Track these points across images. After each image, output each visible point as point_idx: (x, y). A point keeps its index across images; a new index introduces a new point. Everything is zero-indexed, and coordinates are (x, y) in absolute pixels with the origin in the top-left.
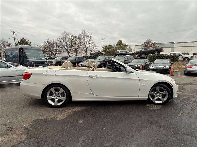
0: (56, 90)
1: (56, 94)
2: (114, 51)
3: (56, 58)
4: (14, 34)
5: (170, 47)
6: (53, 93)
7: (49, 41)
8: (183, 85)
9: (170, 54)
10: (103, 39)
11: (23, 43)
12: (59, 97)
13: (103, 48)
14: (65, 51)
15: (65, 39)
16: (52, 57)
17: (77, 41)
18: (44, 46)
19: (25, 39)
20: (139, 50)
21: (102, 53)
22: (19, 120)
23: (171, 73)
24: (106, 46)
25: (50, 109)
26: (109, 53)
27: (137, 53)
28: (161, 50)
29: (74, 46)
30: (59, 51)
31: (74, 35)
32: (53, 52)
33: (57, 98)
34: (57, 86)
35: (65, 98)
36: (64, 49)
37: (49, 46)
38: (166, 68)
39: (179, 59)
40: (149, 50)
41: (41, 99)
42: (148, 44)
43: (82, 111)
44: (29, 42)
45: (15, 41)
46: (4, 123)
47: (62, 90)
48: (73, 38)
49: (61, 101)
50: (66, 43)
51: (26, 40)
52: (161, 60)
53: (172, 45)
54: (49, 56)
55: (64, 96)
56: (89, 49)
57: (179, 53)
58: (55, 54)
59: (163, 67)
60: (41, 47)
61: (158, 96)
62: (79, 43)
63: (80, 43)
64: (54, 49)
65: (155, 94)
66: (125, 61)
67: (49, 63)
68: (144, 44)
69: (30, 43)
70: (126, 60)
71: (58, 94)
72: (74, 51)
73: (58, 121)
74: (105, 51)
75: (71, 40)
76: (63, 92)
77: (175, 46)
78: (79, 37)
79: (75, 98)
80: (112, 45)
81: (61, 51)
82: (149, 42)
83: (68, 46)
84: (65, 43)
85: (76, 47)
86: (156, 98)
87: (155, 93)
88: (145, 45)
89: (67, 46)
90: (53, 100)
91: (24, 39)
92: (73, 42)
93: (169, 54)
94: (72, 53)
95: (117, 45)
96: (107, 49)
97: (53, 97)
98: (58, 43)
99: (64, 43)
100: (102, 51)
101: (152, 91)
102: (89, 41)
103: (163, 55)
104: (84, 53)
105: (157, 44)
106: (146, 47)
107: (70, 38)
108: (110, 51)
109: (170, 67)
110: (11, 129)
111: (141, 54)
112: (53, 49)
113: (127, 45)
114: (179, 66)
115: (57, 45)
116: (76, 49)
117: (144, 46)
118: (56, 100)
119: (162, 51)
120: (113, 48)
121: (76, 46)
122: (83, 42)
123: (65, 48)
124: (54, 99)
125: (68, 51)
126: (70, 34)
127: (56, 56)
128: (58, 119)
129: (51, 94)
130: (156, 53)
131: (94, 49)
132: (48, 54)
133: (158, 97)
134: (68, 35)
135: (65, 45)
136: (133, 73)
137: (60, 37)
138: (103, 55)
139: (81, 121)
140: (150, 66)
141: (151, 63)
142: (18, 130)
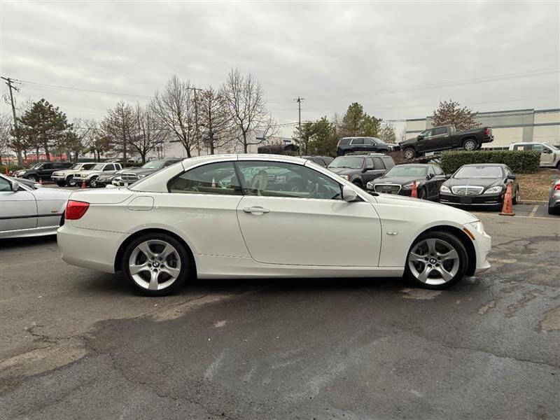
0: (154, 248)
1: (153, 258)
2: (336, 140)
3: (147, 164)
4: (11, 87)
5: (520, 126)
6: (145, 256)
7: (124, 108)
8: (528, 242)
9: (516, 147)
10: (299, 100)
11: (41, 115)
12: (163, 266)
13: (298, 129)
14: (175, 139)
15: (178, 101)
16: (132, 159)
17: (216, 106)
18: (109, 127)
19: (47, 103)
20: (415, 136)
21: (298, 147)
22: (62, 320)
23: (507, 209)
24: (309, 125)
25: (138, 300)
26: (318, 145)
27: (407, 146)
28: (484, 136)
29: (203, 125)
30: (155, 141)
31: (205, 88)
32: (138, 144)
33: (156, 270)
34: (156, 236)
35: (178, 269)
36: (173, 134)
37: (125, 126)
38: (490, 192)
39: (542, 163)
40: (446, 135)
41: (113, 272)
42: (447, 114)
43: (224, 303)
44: (59, 111)
45: (14, 108)
46: (26, 328)
47: (169, 249)
48: (202, 100)
49: (168, 277)
50: (179, 114)
51: (51, 106)
52: (478, 167)
53: (525, 118)
54: (125, 155)
55: (174, 265)
56: (253, 133)
57: (543, 144)
58: (145, 150)
59: (483, 188)
60: (98, 127)
61: (433, 265)
62: (220, 117)
63: (223, 115)
64: (142, 133)
65: (426, 259)
66: (366, 170)
67: (125, 178)
68: (432, 115)
69: (63, 114)
70: (369, 167)
71: (161, 259)
72: (205, 140)
73: (160, 323)
74: (306, 138)
75: (196, 107)
76: (173, 255)
77: (535, 123)
78: (219, 97)
79: (205, 269)
80: (330, 119)
81: (162, 142)
82: (451, 110)
83: (186, 125)
84: (177, 117)
85: (211, 128)
86: (428, 270)
87: (426, 256)
88: (436, 117)
89: (181, 125)
90: (146, 276)
91: (44, 104)
92: (202, 112)
93: (511, 149)
94: (198, 148)
95: (345, 120)
96: (313, 133)
97: (146, 268)
98: (153, 116)
99: (171, 116)
100: (296, 140)
101: (418, 252)
102: (251, 108)
103: (493, 151)
104: (238, 147)
105: (474, 114)
106: (438, 124)
107: (192, 97)
108: (324, 141)
109: (503, 190)
110: (45, 339)
111: (421, 148)
112: (137, 135)
113: (380, 120)
114: (540, 187)
115: (152, 123)
116: (211, 134)
117: (433, 122)
118: (154, 276)
119: (489, 140)
120: (334, 129)
121: (211, 125)
122: (234, 112)
123: (177, 133)
124: (148, 273)
125: (185, 139)
126: (191, 87)
127: (146, 158)
128: (160, 320)
129: (141, 259)
130: (470, 145)
131: (268, 135)
132: (119, 151)
133: (433, 268)
134: (186, 87)
135: (177, 120)
136: (363, 201)
137: (160, 96)
138: (301, 152)
139: (220, 324)
140: (443, 187)
141: (448, 178)
142: (62, 340)
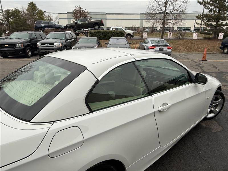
13: (1, 13)
24: (8, 11)
40: (87, 22)
42: (78, 12)
52: (117, 39)
57: (121, 28)
66: (66, 40)
80: (20, 9)
82: (80, 10)
88: (74, 13)
96: (11, 16)
100: (2, 20)
113: (44, 12)
117: (73, 15)
119: (103, 25)
130: (96, 27)
